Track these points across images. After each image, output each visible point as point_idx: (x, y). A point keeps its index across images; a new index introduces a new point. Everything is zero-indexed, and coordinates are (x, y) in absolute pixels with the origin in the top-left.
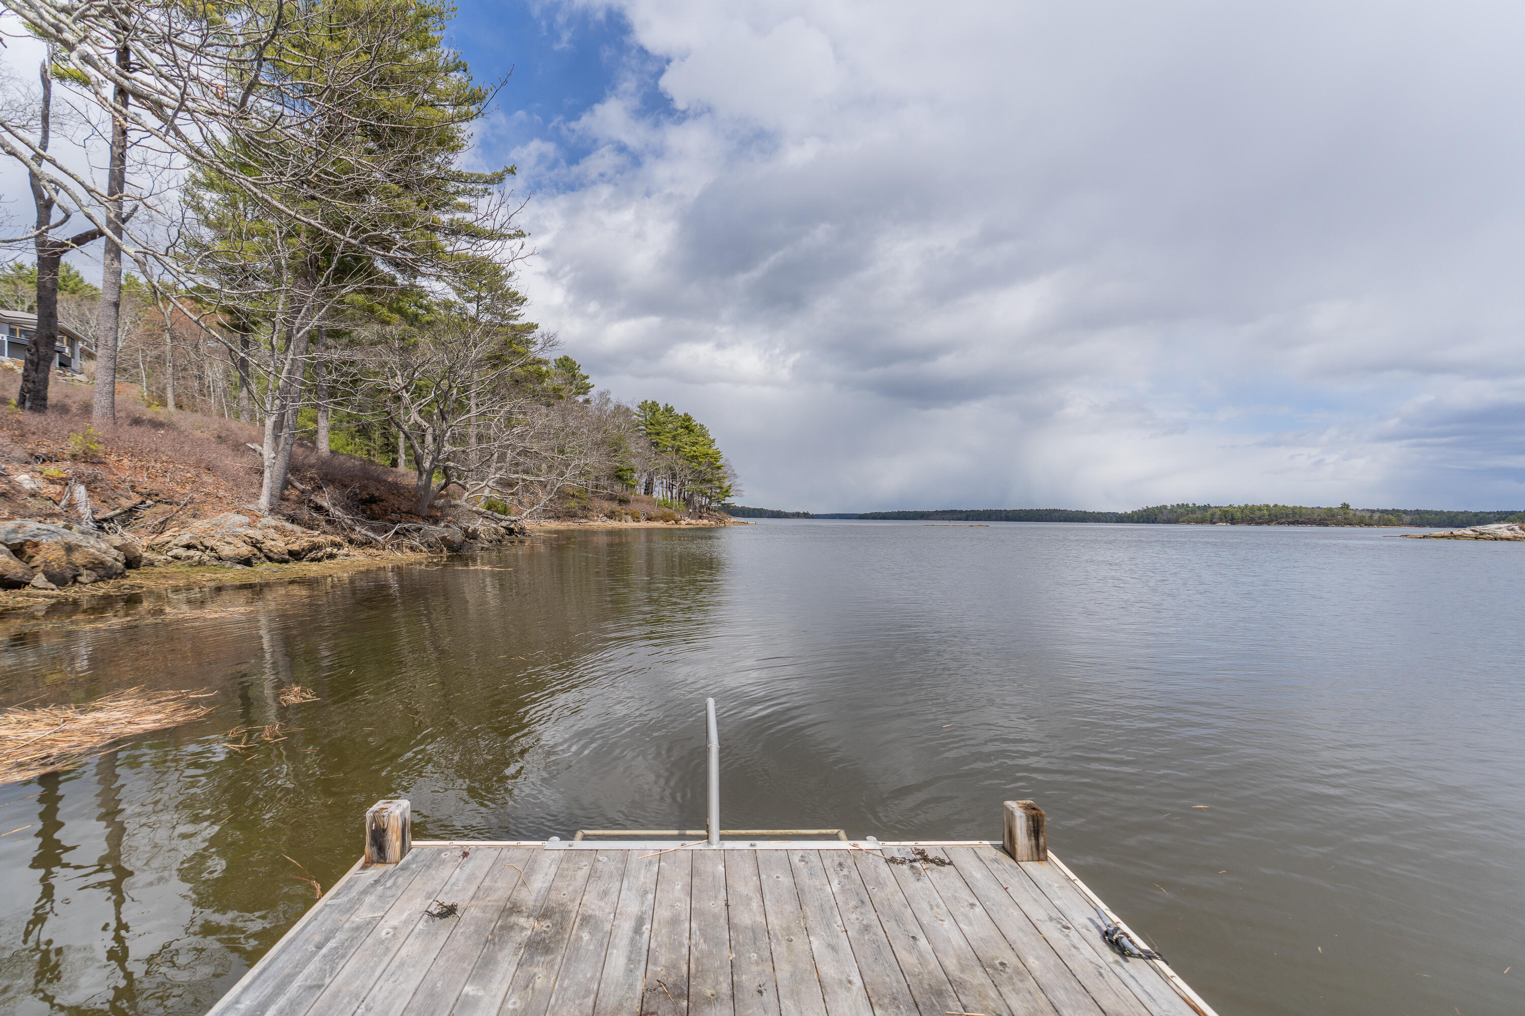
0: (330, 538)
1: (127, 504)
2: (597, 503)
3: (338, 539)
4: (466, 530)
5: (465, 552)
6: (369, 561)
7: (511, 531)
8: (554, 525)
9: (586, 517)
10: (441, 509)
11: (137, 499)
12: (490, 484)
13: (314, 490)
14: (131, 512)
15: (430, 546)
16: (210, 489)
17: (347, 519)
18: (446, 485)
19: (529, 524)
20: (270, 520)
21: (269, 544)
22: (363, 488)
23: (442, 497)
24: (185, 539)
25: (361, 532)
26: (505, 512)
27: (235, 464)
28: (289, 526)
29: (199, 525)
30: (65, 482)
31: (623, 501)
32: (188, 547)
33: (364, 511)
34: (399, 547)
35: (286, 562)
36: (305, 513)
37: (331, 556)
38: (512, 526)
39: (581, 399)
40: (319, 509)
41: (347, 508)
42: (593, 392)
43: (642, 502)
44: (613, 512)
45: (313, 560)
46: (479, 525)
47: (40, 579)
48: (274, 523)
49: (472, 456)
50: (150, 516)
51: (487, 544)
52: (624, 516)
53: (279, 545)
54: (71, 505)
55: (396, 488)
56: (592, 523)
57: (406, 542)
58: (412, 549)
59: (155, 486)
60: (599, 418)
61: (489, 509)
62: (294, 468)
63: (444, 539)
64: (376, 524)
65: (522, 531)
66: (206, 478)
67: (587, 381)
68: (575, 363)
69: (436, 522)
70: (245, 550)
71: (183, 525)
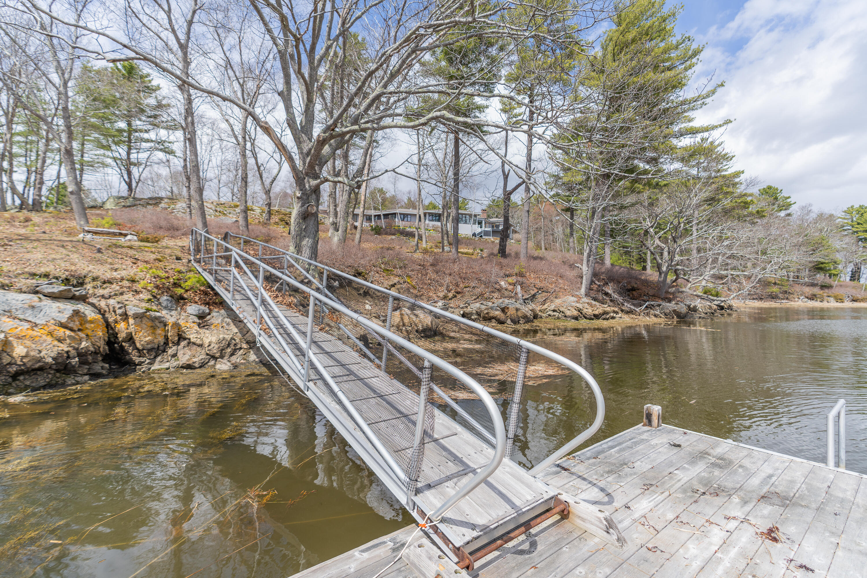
0: (612, 308)
1: (533, 292)
2: (798, 288)
3: (616, 309)
4: (689, 306)
5: (688, 319)
6: (631, 321)
7: (722, 308)
8: (757, 304)
9: (787, 299)
10: (673, 294)
11: (536, 291)
12: (706, 278)
13: (604, 285)
14: (534, 296)
15: (665, 314)
16: (562, 286)
17: (620, 299)
18: (676, 280)
19: (735, 303)
20: (585, 300)
21: (585, 311)
22: (629, 283)
23: (673, 286)
24: (552, 307)
25: (628, 306)
26: (717, 296)
27: (571, 274)
28: (594, 302)
29: (558, 301)
30: (514, 284)
31: (823, 287)
32: (554, 311)
33: (629, 295)
34: (648, 314)
35: (593, 319)
36: (600, 296)
37: (613, 318)
38: (722, 304)
39: (782, 214)
40: (606, 294)
41: (620, 294)
42: (793, 209)
43: (847, 286)
44: (815, 295)
45: (604, 319)
46: (698, 303)
47: (509, 321)
48: (587, 301)
49: (694, 261)
50: (540, 297)
51: (703, 315)
52: (826, 298)
53: (589, 311)
54: (516, 294)
55: (646, 283)
56: (792, 303)
57: (652, 312)
58: (655, 316)
59: (542, 285)
60: (800, 226)
61: (705, 293)
62: (595, 275)
63: (674, 311)
64: (635, 302)
65: (730, 307)
66: (560, 281)
67: (789, 200)
68: (777, 189)
69: (670, 301)
70: (575, 313)
71: (552, 301)
